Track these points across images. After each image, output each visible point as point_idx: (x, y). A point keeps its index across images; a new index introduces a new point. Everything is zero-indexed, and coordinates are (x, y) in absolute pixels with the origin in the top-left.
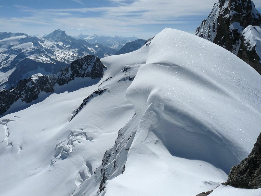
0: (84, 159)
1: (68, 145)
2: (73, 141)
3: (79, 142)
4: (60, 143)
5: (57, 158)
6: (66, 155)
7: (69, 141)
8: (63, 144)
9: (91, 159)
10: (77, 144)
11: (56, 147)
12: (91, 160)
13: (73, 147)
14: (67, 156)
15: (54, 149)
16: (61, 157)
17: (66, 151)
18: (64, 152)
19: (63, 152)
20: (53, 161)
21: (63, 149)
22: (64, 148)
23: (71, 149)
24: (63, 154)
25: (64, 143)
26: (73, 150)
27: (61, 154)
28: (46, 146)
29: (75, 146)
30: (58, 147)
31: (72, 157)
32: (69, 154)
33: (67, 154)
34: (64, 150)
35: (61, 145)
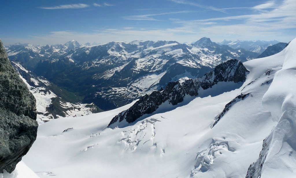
0: (226, 173)
1: (209, 155)
2: (215, 151)
3: (221, 153)
4: (201, 152)
6: (206, 167)
7: (210, 151)
8: (204, 154)
10: (218, 155)
11: (197, 156)
12: (233, 176)
13: (214, 158)
14: (207, 169)
15: (195, 158)
16: (201, 169)
17: (206, 163)
18: (205, 163)
19: (203, 162)
20: (193, 172)
22: (205, 158)
23: (212, 161)
25: (205, 152)
27: (201, 165)
28: (187, 154)
29: (216, 157)
30: (199, 156)
31: (212, 170)
33: (208, 166)
35: (202, 154)
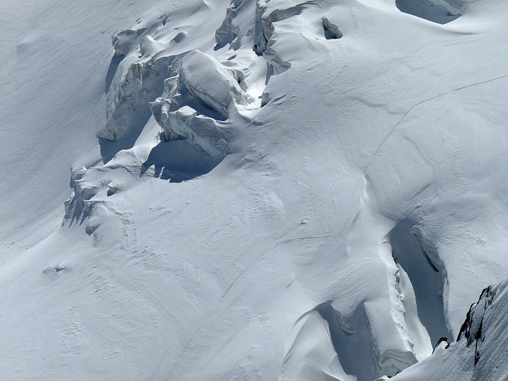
5: (121, 158)
9: (435, 201)
11: (117, 59)
12: (433, 210)
13: (270, 71)
14: (214, 152)
15: (99, 77)
16: (155, 157)
17: (204, 107)
18: (188, 111)
19: (173, 107)
20: (86, 184)
21: (181, 80)
22: (189, 76)
23: (256, 91)
24: (178, 129)
25: (186, 25)
26: (266, 100)
27: (159, 129)
29: (287, 66)
30: (134, 57)
31: (255, 162)
32: (229, 135)
33: (214, 135)
34: (187, 95)
35: (160, 44)
